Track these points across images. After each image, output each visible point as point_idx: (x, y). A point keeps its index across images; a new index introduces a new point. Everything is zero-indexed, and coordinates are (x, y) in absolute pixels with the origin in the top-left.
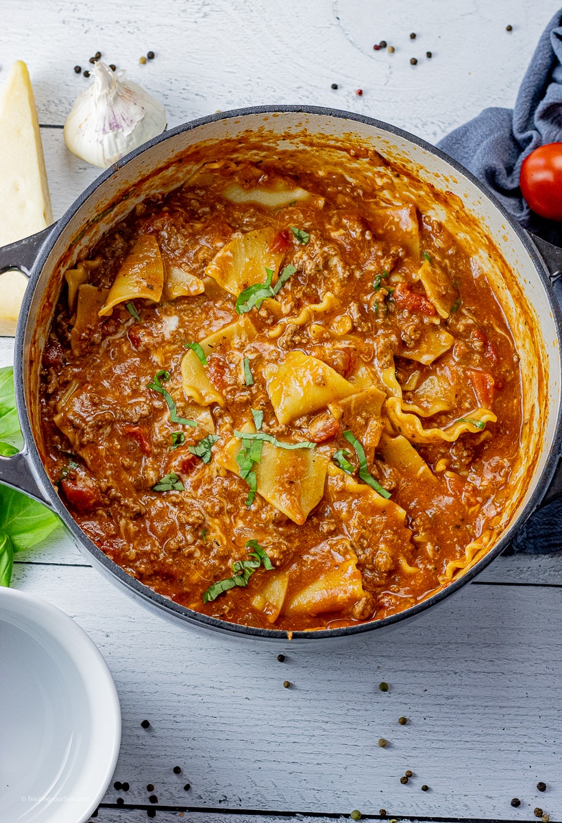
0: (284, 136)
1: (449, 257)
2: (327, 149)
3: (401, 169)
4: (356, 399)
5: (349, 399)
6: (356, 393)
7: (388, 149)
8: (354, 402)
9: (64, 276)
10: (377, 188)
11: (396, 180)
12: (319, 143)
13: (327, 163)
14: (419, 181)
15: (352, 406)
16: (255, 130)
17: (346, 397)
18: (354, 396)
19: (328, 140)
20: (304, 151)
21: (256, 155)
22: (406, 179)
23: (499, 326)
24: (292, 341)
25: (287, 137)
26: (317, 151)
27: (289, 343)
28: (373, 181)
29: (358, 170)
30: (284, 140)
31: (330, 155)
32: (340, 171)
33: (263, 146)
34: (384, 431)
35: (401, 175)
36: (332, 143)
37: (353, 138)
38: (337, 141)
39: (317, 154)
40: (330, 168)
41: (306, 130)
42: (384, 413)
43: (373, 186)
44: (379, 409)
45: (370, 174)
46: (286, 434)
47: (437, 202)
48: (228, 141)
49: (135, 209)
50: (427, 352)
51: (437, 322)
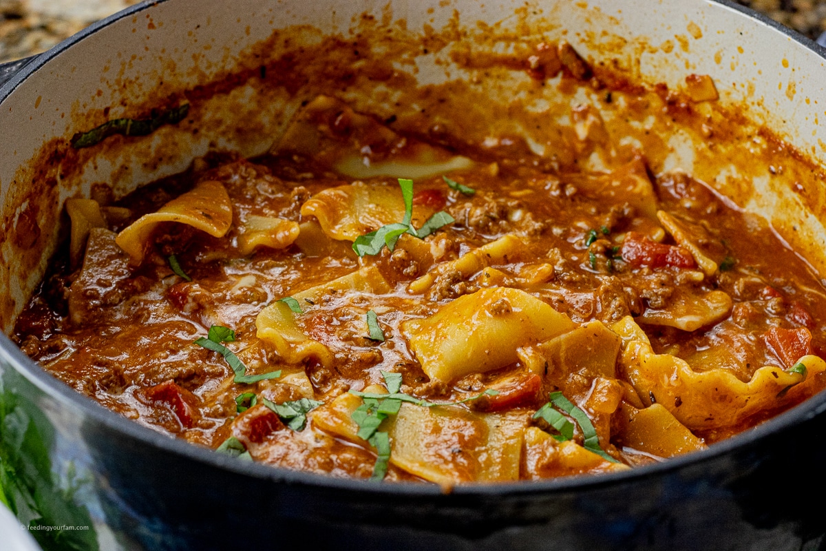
0: (425, 41)
1: (707, 217)
2: (495, 71)
3: (612, 76)
4: (568, 340)
5: (555, 340)
6: (567, 331)
7: (587, 27)
8: (564, 348)
9: (65, 205)
10: (580, 147)
11: (608, 116)
12: (480, 55)
13: (497, 113)
14: (642, 91)
15: (562, 354)
16: (379, 17)
17: (550, 338)
18: (563, 336)
19: (495, 41)
20: (458, 87)
21: (385, 98)
22: (621, 100)
23: (806, 285)
24: (450, 290)
25: (431, 42)
26: (479, 82)
27: (446, 293)
28: (573, 134)
29: (547, 116)
30: (426, 52)
31: (500, 88)
32: (519, 129)
33: (393, 71)
34: (625, 397)
35: (615, 94)
36: (500, 49)
37: (532, 20)
38: (507, 39)
39: (480, 89)
40: (503, 124)
41: (457, 14)
42: (621, 373)
43: (573, 149)
44: (613, 365)
45: (564, 121)
46: (443, 391)
47: (676, 127)
48: (338, 44)
49: (193, 163)
50: (688, 313)
51: (698, 276)
